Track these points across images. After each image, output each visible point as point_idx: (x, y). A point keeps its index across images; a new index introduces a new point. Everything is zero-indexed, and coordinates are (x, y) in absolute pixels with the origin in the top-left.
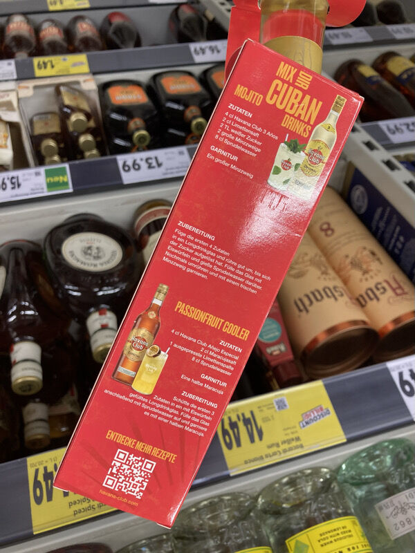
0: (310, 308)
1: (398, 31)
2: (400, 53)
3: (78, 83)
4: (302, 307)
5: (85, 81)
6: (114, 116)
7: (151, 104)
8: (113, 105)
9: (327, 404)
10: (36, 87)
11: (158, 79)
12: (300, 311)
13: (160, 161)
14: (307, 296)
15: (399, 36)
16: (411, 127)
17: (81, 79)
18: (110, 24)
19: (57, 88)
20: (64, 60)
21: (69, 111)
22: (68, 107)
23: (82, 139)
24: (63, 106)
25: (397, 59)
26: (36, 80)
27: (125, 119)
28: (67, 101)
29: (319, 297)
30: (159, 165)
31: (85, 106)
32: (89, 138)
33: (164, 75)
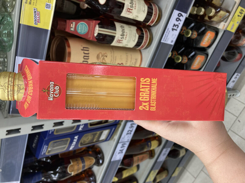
0: (83, 51)
1: (166, 151)
2: (159, 147)
3: (226, 22)
4: (85, 49)
5: (224, 25)
6: (203, 28)
7: (198, 46)
8: (208, 30)
9: (40, 26)
10: (235, 3)
11: (206, 56)
12: (84, 48)
13: (174, 31)
14: (88, 54)
15: (164, 150)
16: (129, 132)
17: (226, 24)
18: (238, 53)
19: (229, 12)
20: (238, 22)
21: (217, 11)
22: (219, 11)
23: (203, 10)
24: (221, 9)
25: (157, 145)
26: (238, 5)
27: (200, 31)
28: (222, 13)
29: (85, 58)
30: (173, 29)
31: (215, 19)
32: (202, 13)
33: (206, 58)
